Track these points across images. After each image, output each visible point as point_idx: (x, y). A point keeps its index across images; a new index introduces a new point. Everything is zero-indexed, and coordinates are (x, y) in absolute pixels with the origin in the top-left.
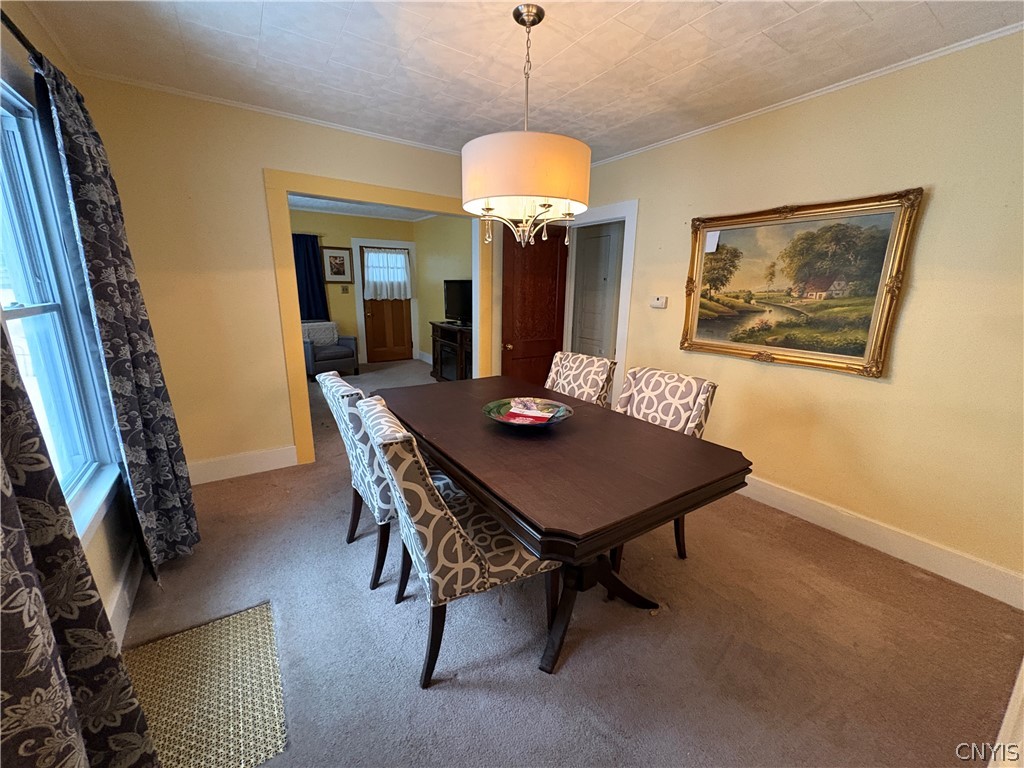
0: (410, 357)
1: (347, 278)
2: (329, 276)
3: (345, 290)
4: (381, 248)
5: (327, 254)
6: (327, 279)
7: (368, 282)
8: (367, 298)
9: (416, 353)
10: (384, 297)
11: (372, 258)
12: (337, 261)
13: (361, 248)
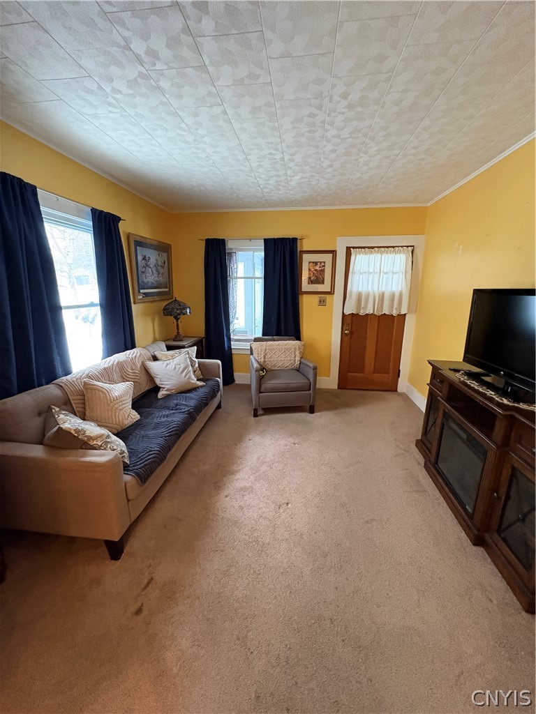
0: (393, 389)
1: (325, 287)
2: (305, 286)
3: (322, 302)
4: (373, 248)
5: (307, 259)
6: (303, 290)
7: (351, 292)
8: (347, 312)
9: (403, 384)
10: (370, 311)
11: (359, 260)
12: (317, 268)
13: (348, 249)
